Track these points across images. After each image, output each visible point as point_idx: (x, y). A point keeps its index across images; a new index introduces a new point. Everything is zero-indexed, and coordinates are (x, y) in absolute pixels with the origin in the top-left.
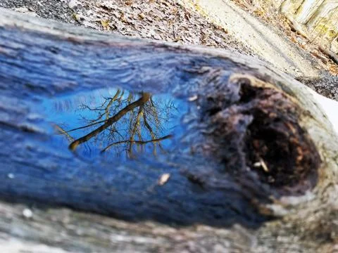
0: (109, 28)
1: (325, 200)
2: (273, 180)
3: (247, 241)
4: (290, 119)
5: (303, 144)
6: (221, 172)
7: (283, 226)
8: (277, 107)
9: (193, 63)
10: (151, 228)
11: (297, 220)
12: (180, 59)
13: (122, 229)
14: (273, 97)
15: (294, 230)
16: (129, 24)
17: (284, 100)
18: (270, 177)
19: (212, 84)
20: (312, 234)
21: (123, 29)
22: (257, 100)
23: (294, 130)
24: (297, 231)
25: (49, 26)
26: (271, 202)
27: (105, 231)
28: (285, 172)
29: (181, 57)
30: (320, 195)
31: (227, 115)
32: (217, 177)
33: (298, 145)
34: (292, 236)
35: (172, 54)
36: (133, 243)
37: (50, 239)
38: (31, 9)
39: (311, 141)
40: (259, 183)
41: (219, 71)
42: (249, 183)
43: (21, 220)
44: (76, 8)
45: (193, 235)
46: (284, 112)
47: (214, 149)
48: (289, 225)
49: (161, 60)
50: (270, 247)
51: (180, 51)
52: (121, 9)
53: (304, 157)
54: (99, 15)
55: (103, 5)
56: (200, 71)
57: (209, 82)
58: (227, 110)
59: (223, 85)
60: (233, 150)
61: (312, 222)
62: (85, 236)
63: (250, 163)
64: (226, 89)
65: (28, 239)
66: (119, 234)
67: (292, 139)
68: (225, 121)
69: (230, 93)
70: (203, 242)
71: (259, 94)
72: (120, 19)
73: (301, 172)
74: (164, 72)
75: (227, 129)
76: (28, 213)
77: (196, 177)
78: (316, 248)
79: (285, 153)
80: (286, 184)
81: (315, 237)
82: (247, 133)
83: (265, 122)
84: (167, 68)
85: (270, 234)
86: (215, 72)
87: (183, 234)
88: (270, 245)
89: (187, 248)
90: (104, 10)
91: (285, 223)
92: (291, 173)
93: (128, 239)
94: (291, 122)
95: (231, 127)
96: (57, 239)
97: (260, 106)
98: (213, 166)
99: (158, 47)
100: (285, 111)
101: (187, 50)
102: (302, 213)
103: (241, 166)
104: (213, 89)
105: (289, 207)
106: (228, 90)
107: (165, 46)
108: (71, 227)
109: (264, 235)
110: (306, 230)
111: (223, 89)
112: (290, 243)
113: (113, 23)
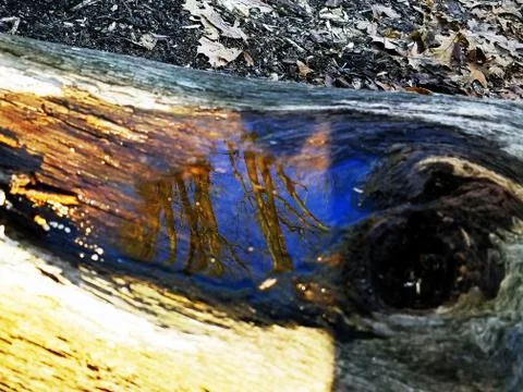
85: (364, 352)
89: (257, 342)
101: (383, 116)
102: (418, 339)
107: (349, 112)
109: (356, 352)
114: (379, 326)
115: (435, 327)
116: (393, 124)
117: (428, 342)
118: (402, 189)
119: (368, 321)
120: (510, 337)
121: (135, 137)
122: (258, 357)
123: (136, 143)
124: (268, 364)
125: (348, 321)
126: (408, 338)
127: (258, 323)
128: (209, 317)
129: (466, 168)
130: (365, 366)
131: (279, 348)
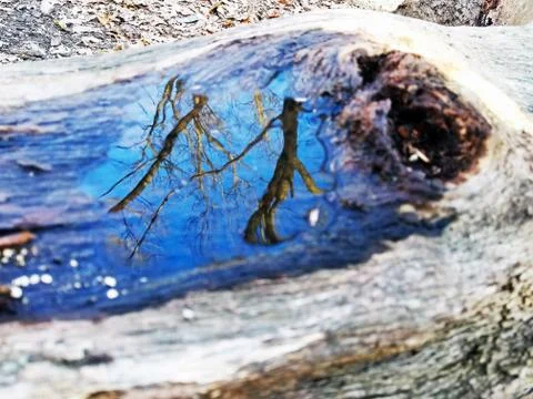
0: (112, 24)
1: (509, 172)
2: (439, 170)
3: (438, 253)
4: (434, 85)
5: (462, 112)
6: (377, 184)
7: (472, 222)
8: (414, 74)
9: (283, 52)
10: (326, 279)
11: (484, 209)
12: (263, 52)
13: (297, 292)
14: (403, 62)
15: (485, 221)
16: (138, 7)
17: (417, 61)
18: (434, 168)
19: (319, 73)
20: (506, 218)
21: (134, 17)
22: (384, 74)
23: (445, 99)
24: (489, 221)
25: (72, 69)
26: (451, 199)
27: (280, 301)
28: (450, 154)
29: (263, 48)
30: (502, 170)
31: (356, 110)
32: (375, 193)
33: (456, 116)
34: (485, 228)
35: (250, 49)
36: (317, 303)
37: (227, 332)
39: (469, 104)
40: (429, 182)
41: (320, 51)
42: (416, 186)
43: (187, 324)
45: (377, 269)
46: (424, 79)
47: (357, 159)
48: (478, 218)
49: (241, 63)
50: (464, 251)
51: (258, 41)
53: (468, 128)
54: (90, 10)
56: (296, 60)
57: (315, 71)
58: (353, 102)
59: (335, 69)
60: (382, 152)
61: (503, 205)
62: (261, 314)
63: (405, 159)
64: (340, 74)
65: (205, 340)
66: (295, 299)
67: (446, 111)
68: (356, 118)
69: (348, 76)
70: (391, 273)
71: (383, 64)
72: (122, 4)
73: (470, 148)
74: (251, 78)
75: (363, 128)
76: (188, 314)
77: (350, 202)
78: (516, 232)
79: (443, 131)
80: (456, 170)
81: (510, 221)
82: (389, 123)
83: (405, 101)
84: (253, 72)
85: (459, 235)
86: (316, 54)
87: (365, 273)
88: (465, 248)
89: (376, 285)
91: (472, 217)
92: (459, 154)
93: (309, 300)
94: (438, 89)
95: (369, 124)
96: (235, 329)
97: (392, 81)
98: (364, 181)
99: (227, 46)
100: (424, 76)
101: (267, 36)
102: (488, 199)
103: (398, 168)
104: (323, 79)
105: (471, 197)
106: (344, 75)
107: (237, 42)
108: (241, 310)
109: (454, 240)
110: (499, 217)
111: (337, 75)
112: (485, 238)
114: (459, 204)
125: (427, 215)
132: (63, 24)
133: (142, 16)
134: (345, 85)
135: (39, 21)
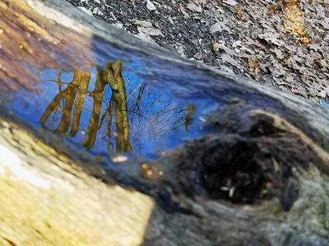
0: (257, 70)
1: (259, 226)
7: (198, 224)
8: (280, 147)
9: (226, 91)
14: (283, 138)
16: (293, 70)
21: (281, 76)
24: (212, 237)
29: (217, 83)
32: (165, 173)
33: (271, 181)
34: (203, 237)
35: (209, 78)
38: (157, 24)
44: (218, 34)
48: (205, 227)
51: (220, 78)
52: (288, 47)
54: (249, 50)
55: (261, 36)
59: (238, 115)
64: (237, 119)
67: (267, 174)
69: (240, 123)
72: (280, 61)
90: (260, 45)
104: (226, 115)
107: (207, 71)
109: (175, 222)
111: (234, 118)
113: (268, 64)
114: (197, 207)
115: (240, 219)
116: (236, 86)
117: (232, 229)
118: (235, 124)
119: (190, 201)
120: (295, 241)
121: (50, 39)
122: (97, 205)
123: (51, 43)
124: (104, 213)
125: (174, 198)
126: (218, 221)
127: (104, 181)
128: (68, 167)
129: (283, 123)
130: (179, 235)
131: (116, 203)
132: (217, 46)
133: (290, 79)
134: (235, 127)
135: (201, 34)
